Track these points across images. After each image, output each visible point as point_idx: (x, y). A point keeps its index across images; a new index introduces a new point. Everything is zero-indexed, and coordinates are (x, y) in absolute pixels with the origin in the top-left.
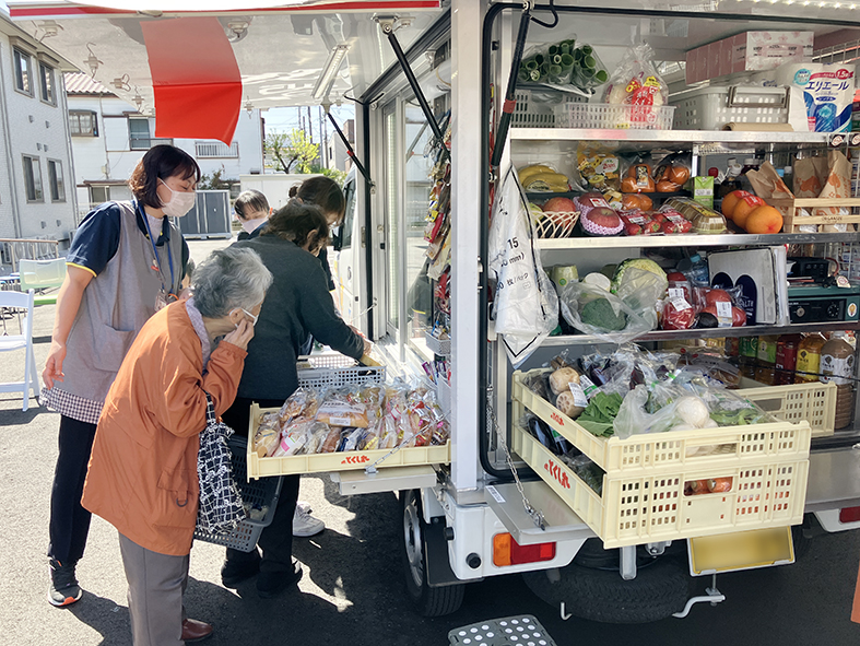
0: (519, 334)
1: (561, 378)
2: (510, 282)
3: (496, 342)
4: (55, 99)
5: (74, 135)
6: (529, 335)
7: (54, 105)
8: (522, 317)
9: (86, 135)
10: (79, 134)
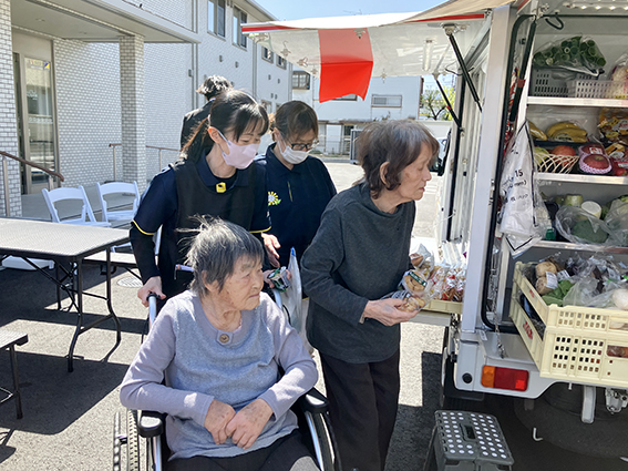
0: (516, 235)
1: (542, 268)
2: (513, 199)
3: (500, 239)
4: (285, 64)
5: (294, 88)
6: (525, 237)
7: (285, 68)
8: (519, 223)
9: (302, 88)
10: (298, 88)
